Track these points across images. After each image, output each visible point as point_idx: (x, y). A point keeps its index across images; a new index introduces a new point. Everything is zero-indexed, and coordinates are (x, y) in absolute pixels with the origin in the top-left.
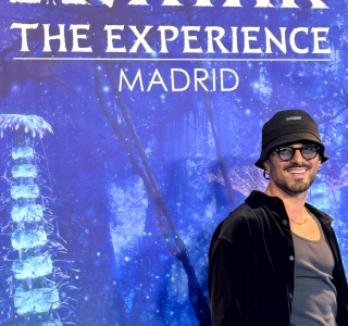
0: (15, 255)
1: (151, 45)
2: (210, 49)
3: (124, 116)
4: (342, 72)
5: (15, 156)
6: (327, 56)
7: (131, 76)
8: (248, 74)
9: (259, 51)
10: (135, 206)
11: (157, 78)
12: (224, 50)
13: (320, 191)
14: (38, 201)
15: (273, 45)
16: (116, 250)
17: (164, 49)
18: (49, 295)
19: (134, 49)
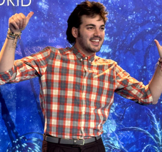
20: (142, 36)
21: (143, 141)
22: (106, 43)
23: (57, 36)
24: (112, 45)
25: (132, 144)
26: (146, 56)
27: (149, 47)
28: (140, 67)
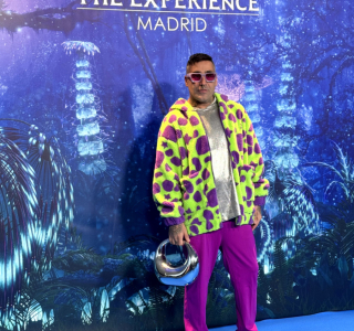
0: (78, 122)
1: (156, 3)
2: (191, 7)
3: (141, 44)
4: (265, 22)
5: (78, 65)
6: (257, 12)
7: (145, 21)
8: (212, 22)
9: (218, 8)
10: (146, 96)
11: (159, 23)
12: (199, 7)
13: (251, 90)
14: (91, 92)
15: (226, 5)
16: (136, 121)
17: (164, 6)
18: (97, 145)
19: (147, 5)
20: (327, 63)
21: (328, 177)
22: (288, 70)
23: (235, 64)
24: (294, 73)
25: (316, 181)
26: (332, 85)
27: (336, 74)
28: (324, 97)
